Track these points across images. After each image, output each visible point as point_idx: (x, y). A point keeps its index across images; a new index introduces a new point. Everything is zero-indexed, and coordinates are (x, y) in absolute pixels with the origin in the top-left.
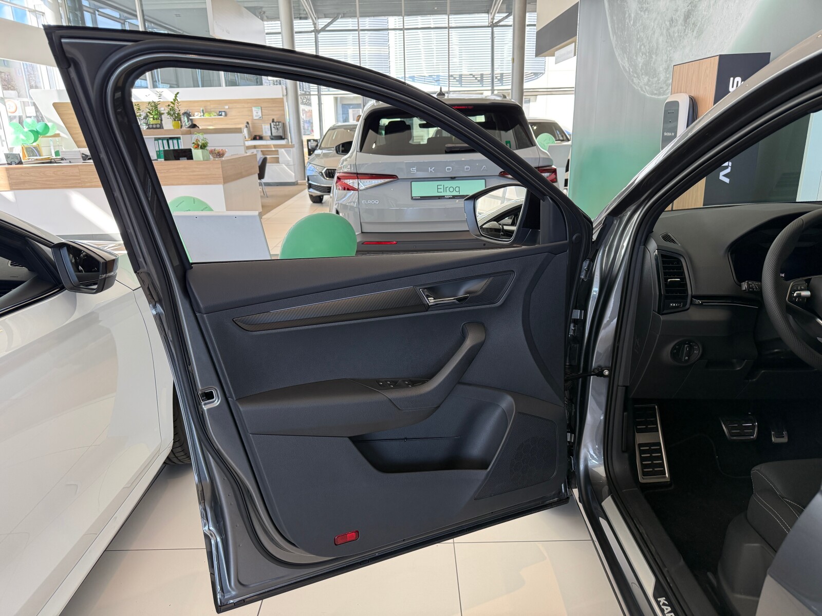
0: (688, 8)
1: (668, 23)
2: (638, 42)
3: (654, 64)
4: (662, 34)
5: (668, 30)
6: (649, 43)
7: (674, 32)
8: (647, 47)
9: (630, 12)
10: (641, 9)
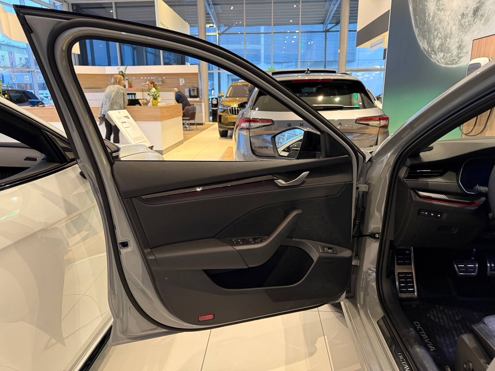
0: (477, 5)
1: (460, 17)
2: (435, 31)
3: (448, 44)
4: (455, 24)
5: (460, 21)
6: (444, 31)
7: (465, 22)
8: (443, 34)
9: (429, 12)
10: (438, 9)
